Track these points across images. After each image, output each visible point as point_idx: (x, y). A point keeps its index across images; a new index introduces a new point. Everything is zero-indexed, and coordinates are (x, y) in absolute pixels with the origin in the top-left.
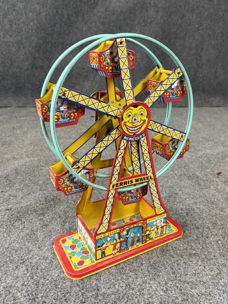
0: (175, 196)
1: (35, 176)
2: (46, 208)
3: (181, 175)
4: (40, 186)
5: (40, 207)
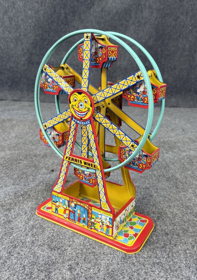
0: (149, 198)
1: (12, 169)
2: (14, 204)
3: (160, 176)
4: (14, 180)
5: (8, 202)
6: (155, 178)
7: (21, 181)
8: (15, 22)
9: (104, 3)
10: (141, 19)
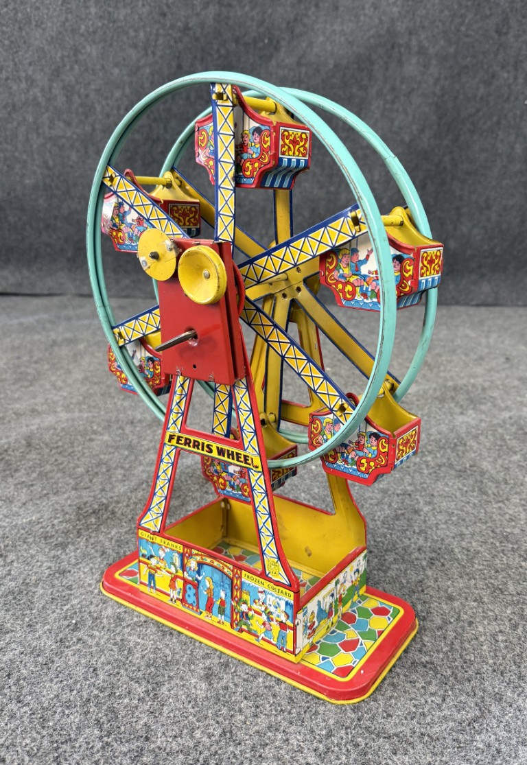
0: (410, 517)
2: (75, 532)
3: (440, 466)
4: (76, 478)
5: (61, 527)
6: (428, 470)
7: (94, 480)
8: (80, 97)
9: (304, 45)
10: (398, 83)
